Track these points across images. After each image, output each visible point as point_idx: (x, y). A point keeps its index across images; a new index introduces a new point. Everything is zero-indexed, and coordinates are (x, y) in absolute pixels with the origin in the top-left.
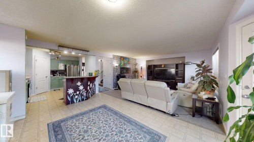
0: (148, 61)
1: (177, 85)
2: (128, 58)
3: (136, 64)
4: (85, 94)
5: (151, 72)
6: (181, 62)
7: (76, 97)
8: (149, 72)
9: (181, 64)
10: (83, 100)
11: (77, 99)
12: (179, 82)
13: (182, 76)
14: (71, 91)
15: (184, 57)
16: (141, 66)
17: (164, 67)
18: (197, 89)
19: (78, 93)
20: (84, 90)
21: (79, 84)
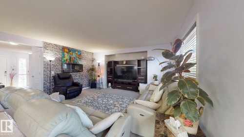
0: (108, 56)
1: (139, 86)
2: (79, 51)
3: (93, 60)
5: (111, 69)
6: (143, 58)
8: (109, 70)
9: (143, 60)
12: (142, 83)
13: (144, 74)
15: (147, 52)
16: (98, 62)
17: (126, 64)
18: (161, 99)
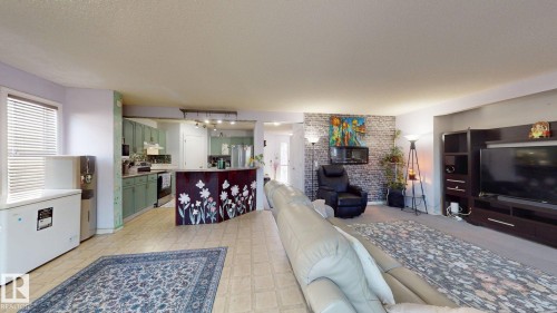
0: (440, 119)
2: (360, 118)
3: (395, 135)
4: (213, 209)
7: (195, 212)
10: (208, 221)
11: (196, 216)
14: (185, 198)
16: (411, 138)
19: (198, 203)
20: (211, 199)
21: (200, 184)
